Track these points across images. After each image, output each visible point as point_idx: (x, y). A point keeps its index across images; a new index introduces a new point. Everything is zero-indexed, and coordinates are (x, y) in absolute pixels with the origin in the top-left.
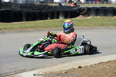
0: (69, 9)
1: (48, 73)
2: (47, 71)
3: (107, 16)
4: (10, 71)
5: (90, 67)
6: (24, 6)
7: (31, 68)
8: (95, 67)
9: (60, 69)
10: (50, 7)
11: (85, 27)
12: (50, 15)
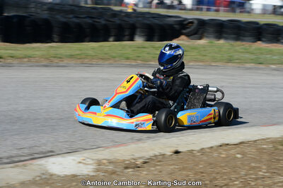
0: (156, 21)
1: (105, 161)
2: (102, 157)
3: (243, 40)
4: (20, 152)
5: (198, 152)
6: (57, 7)
8: (211, 152)
9: (133, 155)
12: (113, 32)
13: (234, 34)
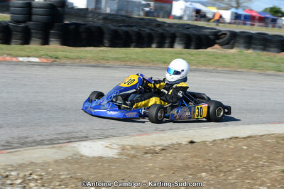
1: (128, 147)
2: (127, 143)
3: (269, 51)
5: (211, 142)
6: (110, 17)
7: (99, 135)
8: (221, 144)
9: (154, 143)
10: (160, 25)
11: (219, 69)
12: (156, 40)
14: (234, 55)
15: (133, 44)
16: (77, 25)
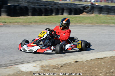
1: (45, 66)
3: (110, 14)
4: (9, 62)
5: (86, 61)
7: (30, 60)
8: (91, 62)
9: (57, 63)
10: (56, 4)
11: (87, 24)
12: (54, 11)
13: (107, 12)
14: (93, 17)
15: (43, 14)
16: (15, 6)
